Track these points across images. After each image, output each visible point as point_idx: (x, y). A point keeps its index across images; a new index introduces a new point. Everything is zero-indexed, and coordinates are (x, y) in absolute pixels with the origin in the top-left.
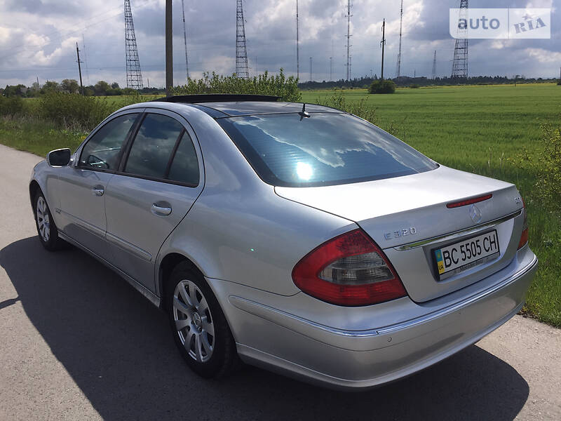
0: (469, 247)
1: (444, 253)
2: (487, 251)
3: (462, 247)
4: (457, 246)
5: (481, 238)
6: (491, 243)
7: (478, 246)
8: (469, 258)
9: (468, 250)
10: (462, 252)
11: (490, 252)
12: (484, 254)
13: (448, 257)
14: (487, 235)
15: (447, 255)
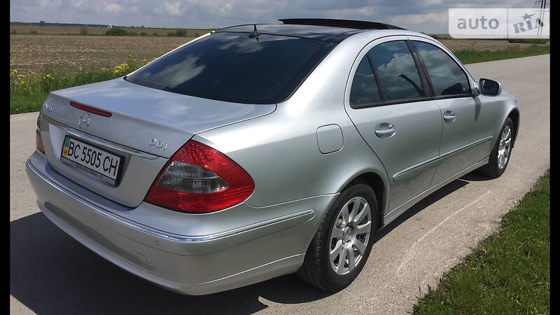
0: (91, 153)
1: (71, 143)
2: (105, 170)
3: (85, 148)
4: (82, 145)
5: (105, 154)
6: (111, 166)
7: (98, 159)
8: (87, 162)
9: (89, 155)
10: (84, 153)
11: (106, 173)
12: (100, 170)
13: (72, 149)
14: (111, 156)
15: (72, 146)
